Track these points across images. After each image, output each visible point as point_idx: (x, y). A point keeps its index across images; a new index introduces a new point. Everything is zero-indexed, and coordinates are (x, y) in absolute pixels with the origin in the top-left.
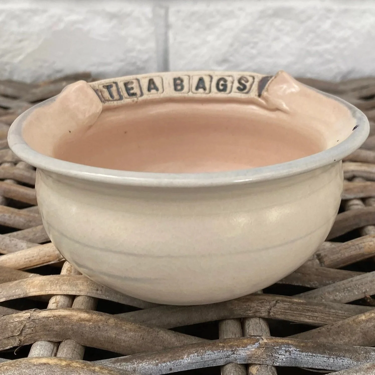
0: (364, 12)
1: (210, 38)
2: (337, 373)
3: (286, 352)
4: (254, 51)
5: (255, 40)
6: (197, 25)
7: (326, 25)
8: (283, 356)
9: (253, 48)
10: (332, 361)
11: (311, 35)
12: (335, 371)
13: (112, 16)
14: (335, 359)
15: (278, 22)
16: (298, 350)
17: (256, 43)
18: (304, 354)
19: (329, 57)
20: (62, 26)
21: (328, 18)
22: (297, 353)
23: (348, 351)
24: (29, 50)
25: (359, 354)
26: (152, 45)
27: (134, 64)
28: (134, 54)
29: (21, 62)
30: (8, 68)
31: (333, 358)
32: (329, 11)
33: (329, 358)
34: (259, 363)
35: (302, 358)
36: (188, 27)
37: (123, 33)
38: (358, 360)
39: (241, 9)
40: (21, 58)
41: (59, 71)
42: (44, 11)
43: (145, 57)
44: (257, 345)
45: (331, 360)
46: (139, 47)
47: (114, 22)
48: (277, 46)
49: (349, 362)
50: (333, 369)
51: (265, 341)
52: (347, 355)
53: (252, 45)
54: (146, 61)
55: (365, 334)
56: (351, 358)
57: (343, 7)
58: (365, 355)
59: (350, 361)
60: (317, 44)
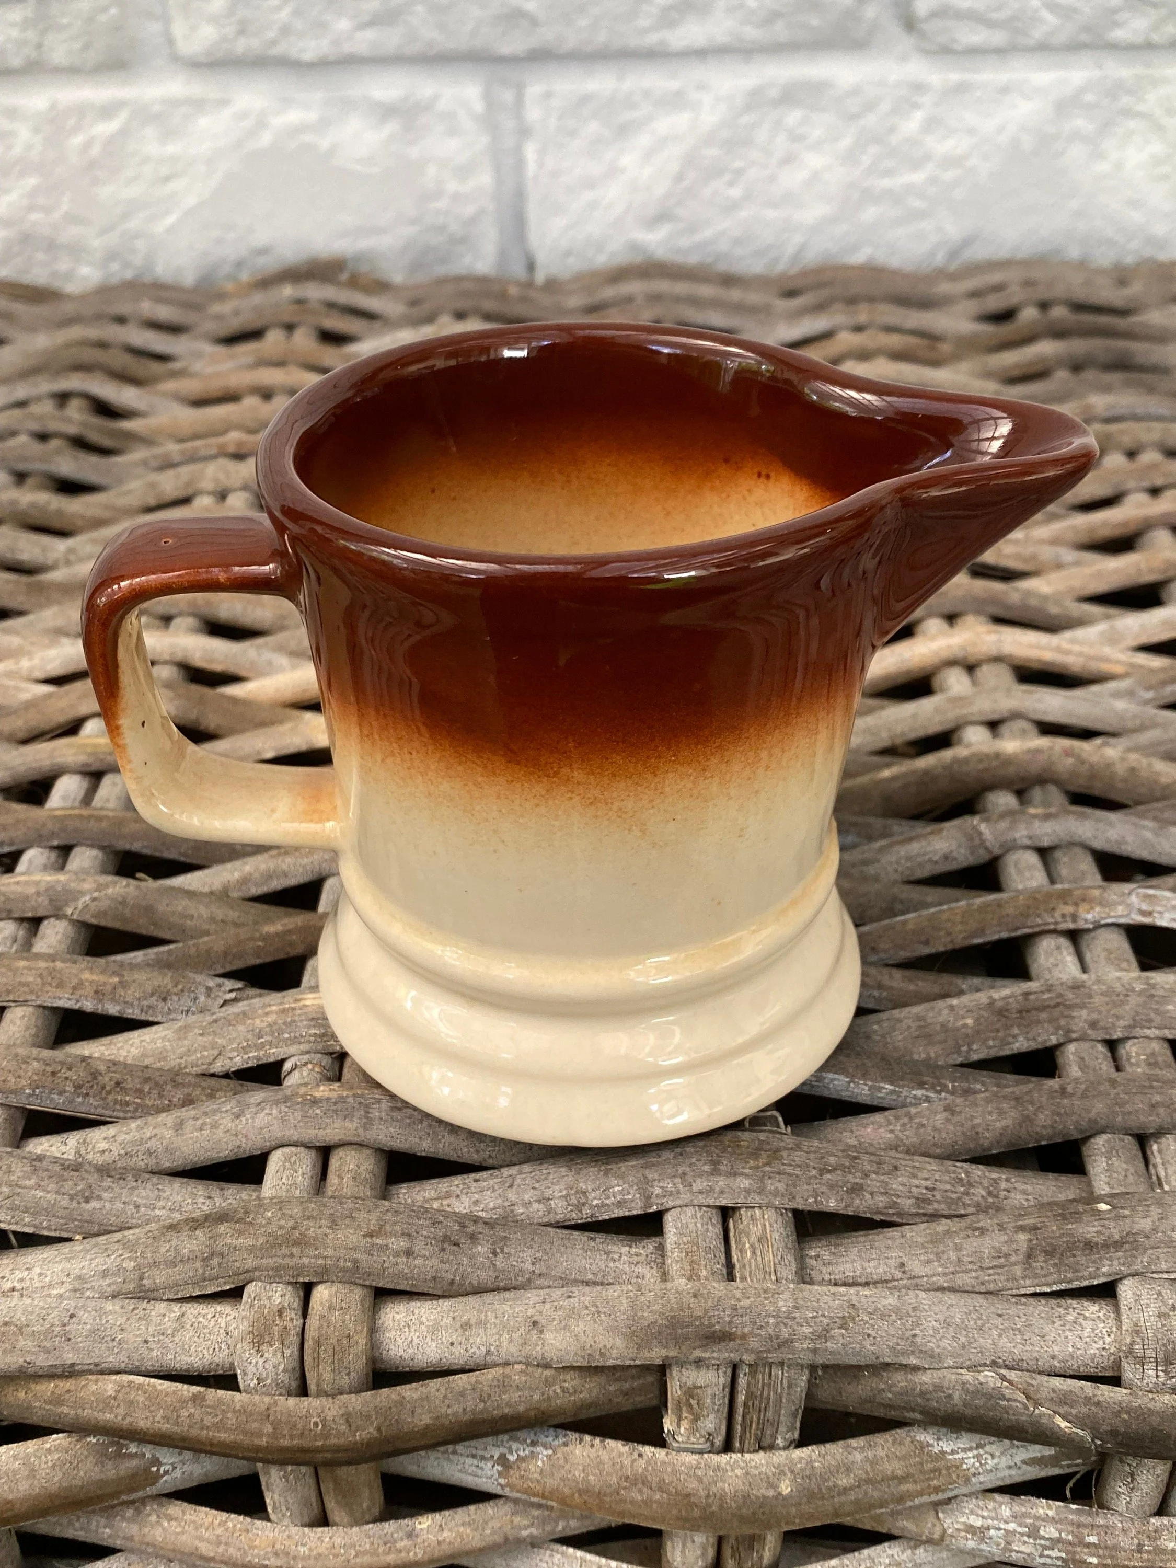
0: (1005, 90)
1: (628, 160)
4: (735, 192)
5: (738, 164)
6: (593, 127)
7: (912, 124)
9: (731, 184)
11: (873, 150)
13: (387, 111)
15: (793, 117)
17: (739, 172)
19: (918, 204)
20: (266, 139)
21: (916, 106)
24: (191, 201)
26: (485, 179)
27: (442, 229)
28: (442, 204)
29: (171, 230)
30: (140, 244)
32: (919, 87)
36: (573, 133)
37: (414, 152)
39: (701, 87)
40: (171, 220)
41: (262, 252)
42: (224, 103)
43: (470, 210)
46: (452, 186)
47: (391, 127)
48: (792, 179)
53: (727, 177)
54: (472, 221)
57: (955, 77)
60: (889, 173)
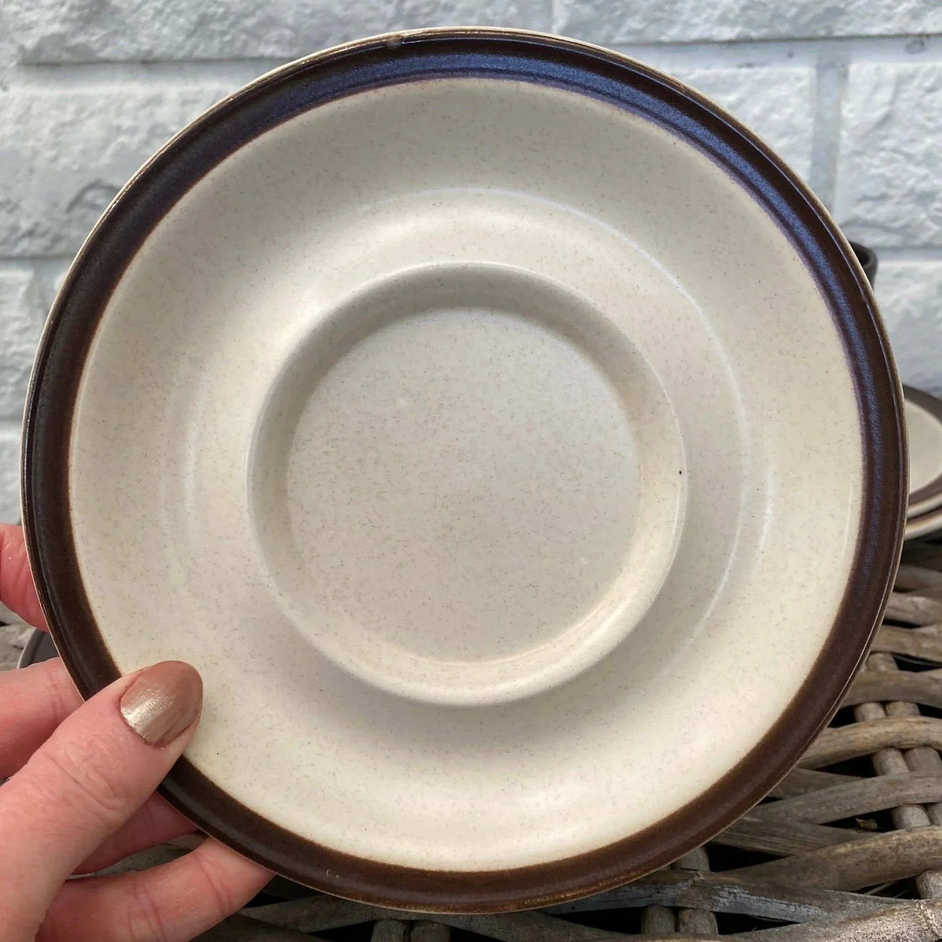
2: (799, 925)
3: (730, 893)
8: (726, 900)
10: (793, 910)
12: (797, 923)
14: (798, 907)
16: (746, 892)
18: (755, 898)
22: (744, 896)
23: (816, 897)
25: (832, 902)
31: (795, 906)
33: (788, 905)
34: (692, 906)
35: (751, 903)
38: (830, 910)
44: (690, 882)
45: (792, 908)
49: (817, 911)
50: (794, 920)
51: (702, 878)
52: (815, 902)
55: (842, 873)
56: (820, 907)
58: (840, 903)
59: (819, 911)
